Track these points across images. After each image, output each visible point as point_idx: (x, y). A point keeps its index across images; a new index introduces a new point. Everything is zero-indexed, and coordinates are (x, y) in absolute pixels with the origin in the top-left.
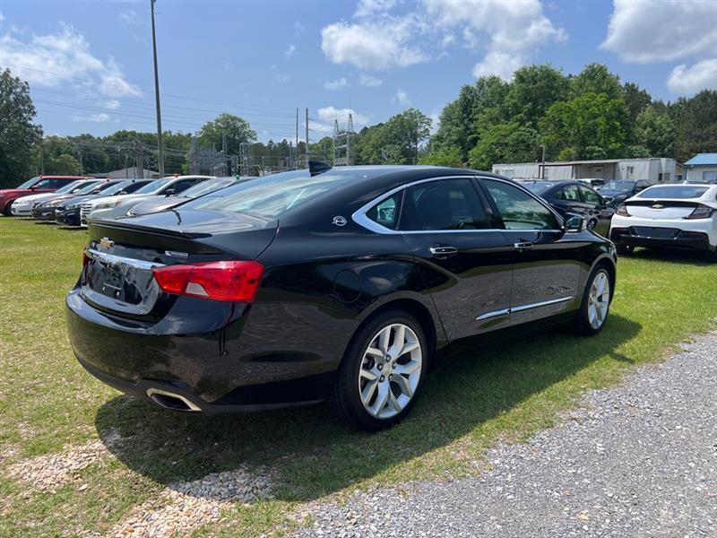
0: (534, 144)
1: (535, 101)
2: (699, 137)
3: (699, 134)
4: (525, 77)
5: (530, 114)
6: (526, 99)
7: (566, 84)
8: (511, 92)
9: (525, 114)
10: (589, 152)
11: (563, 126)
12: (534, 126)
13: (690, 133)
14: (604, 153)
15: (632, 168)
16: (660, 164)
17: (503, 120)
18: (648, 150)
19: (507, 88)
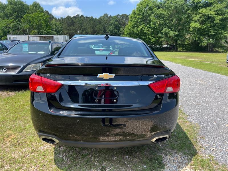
0: (21, 28)
1: (18, 12)
2: (69, 30)
3: (69, 29)
4: (12, 3)
5: (17, 17)
6: (14, 11)
7: (28, 8)
8: (8, 7)
9: (15, 16)
10: (41, 32)
11: (30, 23)
12: (19, 21)
13: (66, 28)
14: (47, 33)
15: (58, 38)
16: (65, 37)
17: (6, 18)
18: (56, 33)
19: (6, 6)
